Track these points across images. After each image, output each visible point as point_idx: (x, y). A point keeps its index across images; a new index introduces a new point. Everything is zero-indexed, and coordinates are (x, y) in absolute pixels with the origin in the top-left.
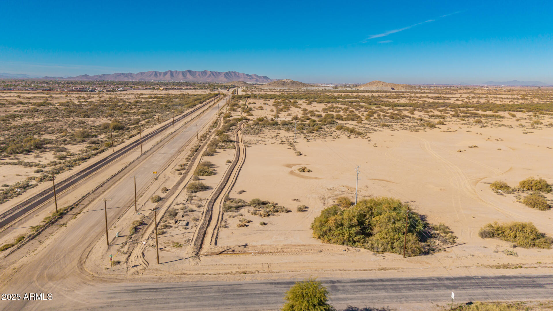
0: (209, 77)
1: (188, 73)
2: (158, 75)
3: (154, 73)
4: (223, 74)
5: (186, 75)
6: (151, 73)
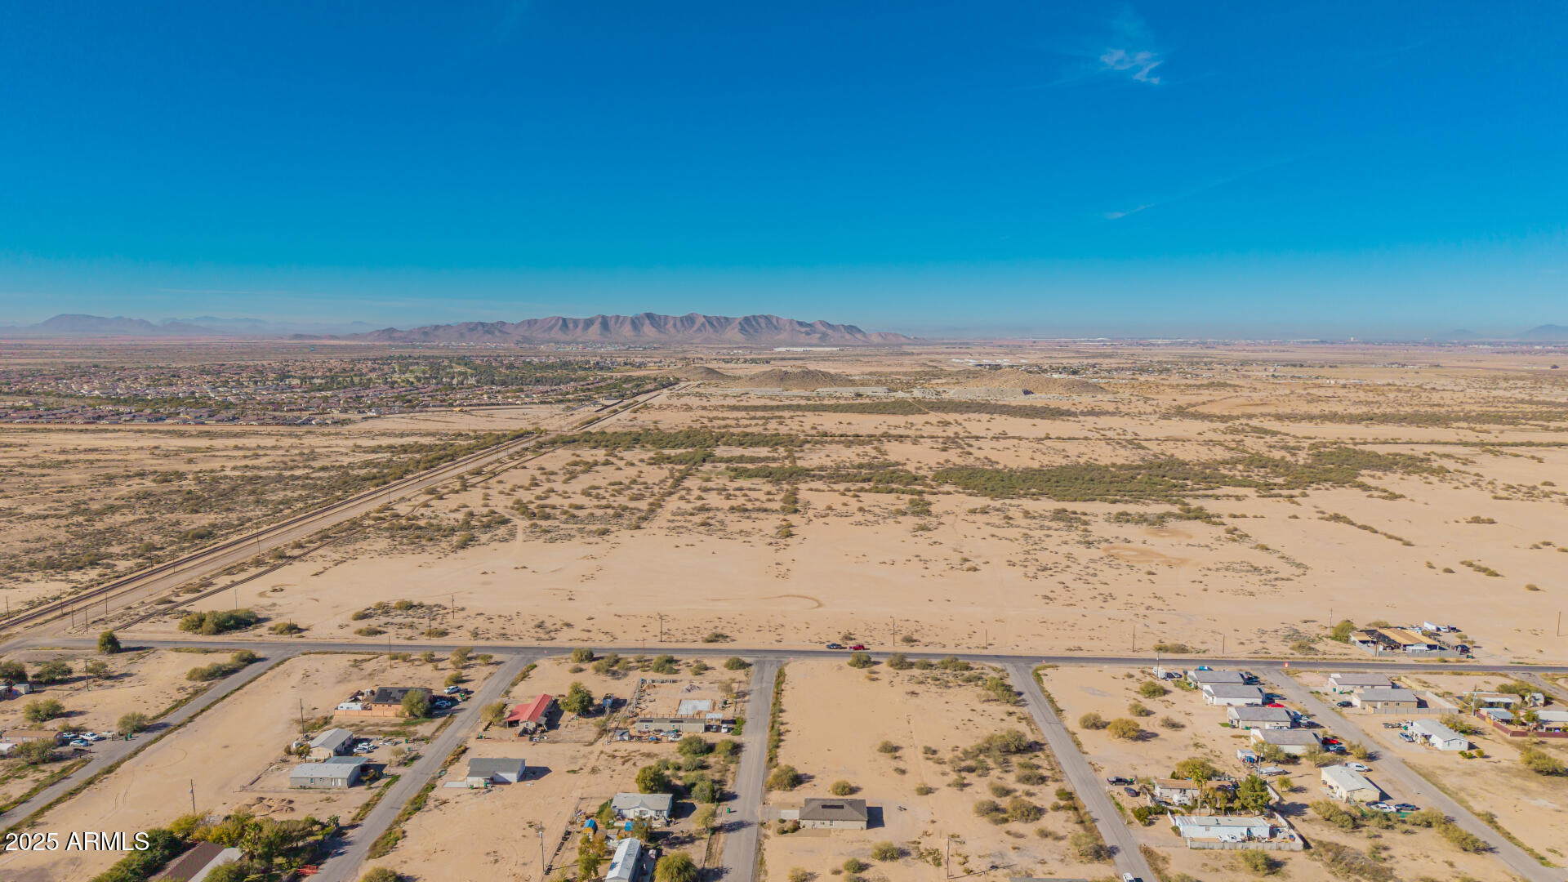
0: (699, 330)
1: (647, 322)
2: (571, 326)
3: (560, 322)
5: (642, 325)
6: (552, 322)
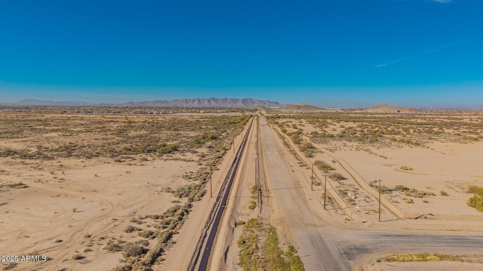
0: (229, 103)
1: (212, 100)
2: (188, 101)
3: (185, 100)
4: (241, 100)
5: (211, 101)
6: (182, 100)
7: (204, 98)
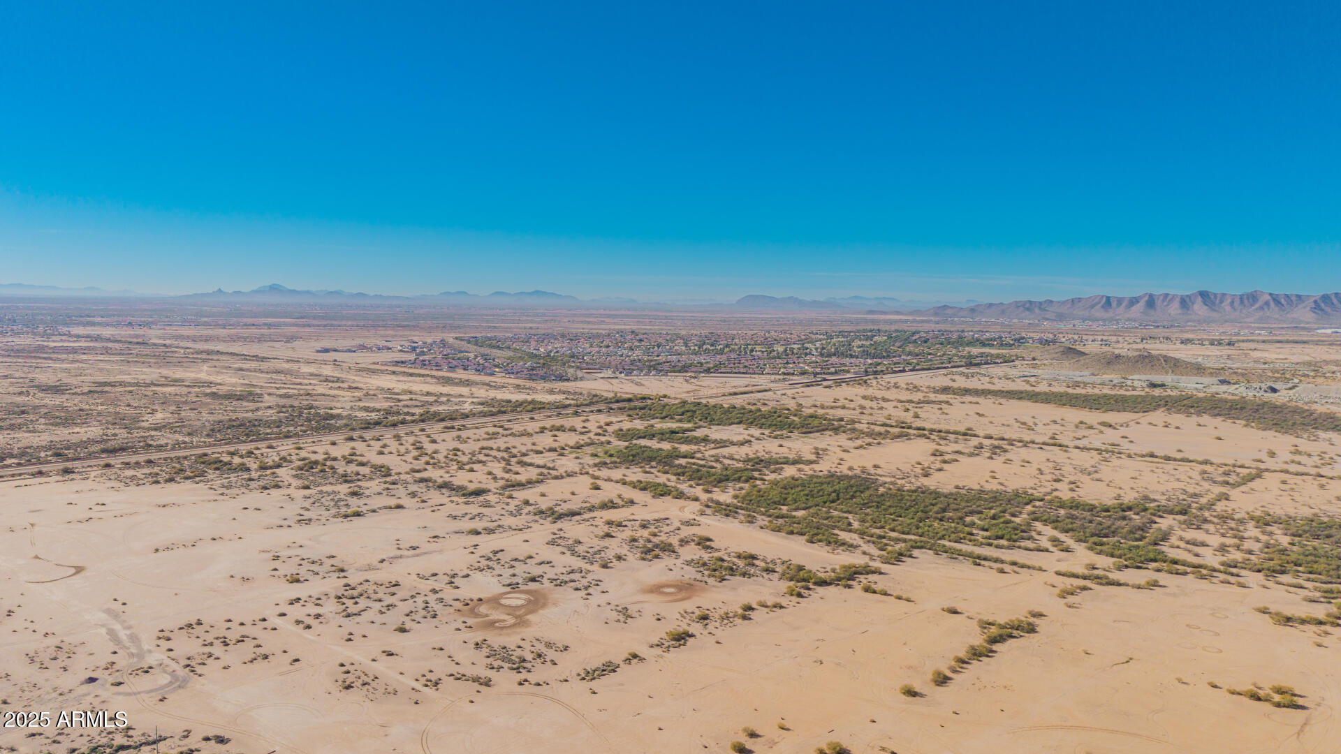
0: (1261, 308)
1: (1199, 299)
4: (1313, 299)
5: (1193, 304)
7: (1171, 292)
